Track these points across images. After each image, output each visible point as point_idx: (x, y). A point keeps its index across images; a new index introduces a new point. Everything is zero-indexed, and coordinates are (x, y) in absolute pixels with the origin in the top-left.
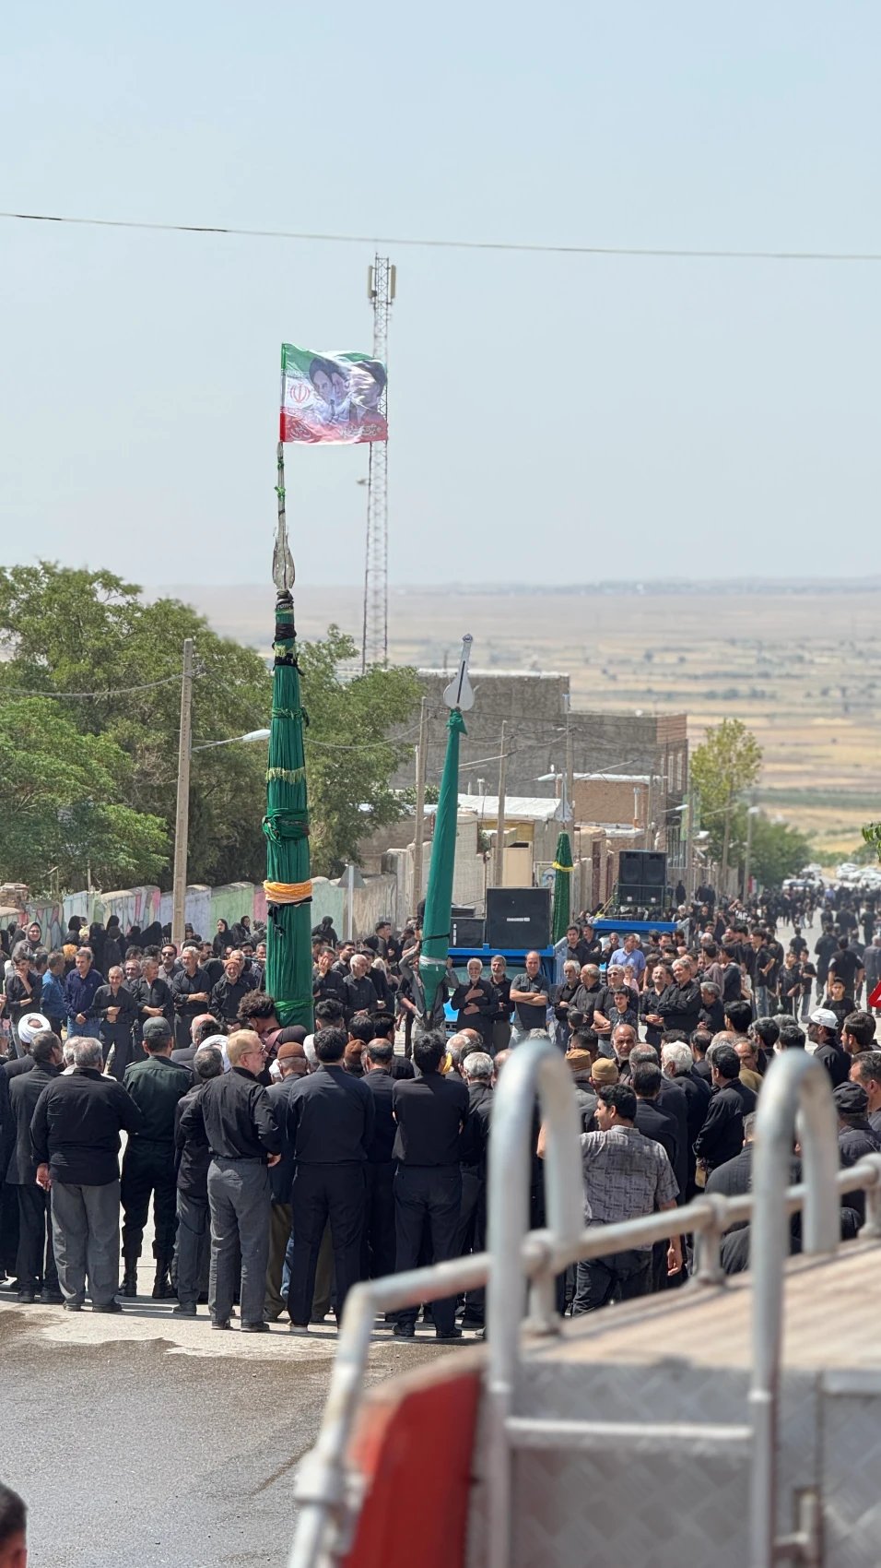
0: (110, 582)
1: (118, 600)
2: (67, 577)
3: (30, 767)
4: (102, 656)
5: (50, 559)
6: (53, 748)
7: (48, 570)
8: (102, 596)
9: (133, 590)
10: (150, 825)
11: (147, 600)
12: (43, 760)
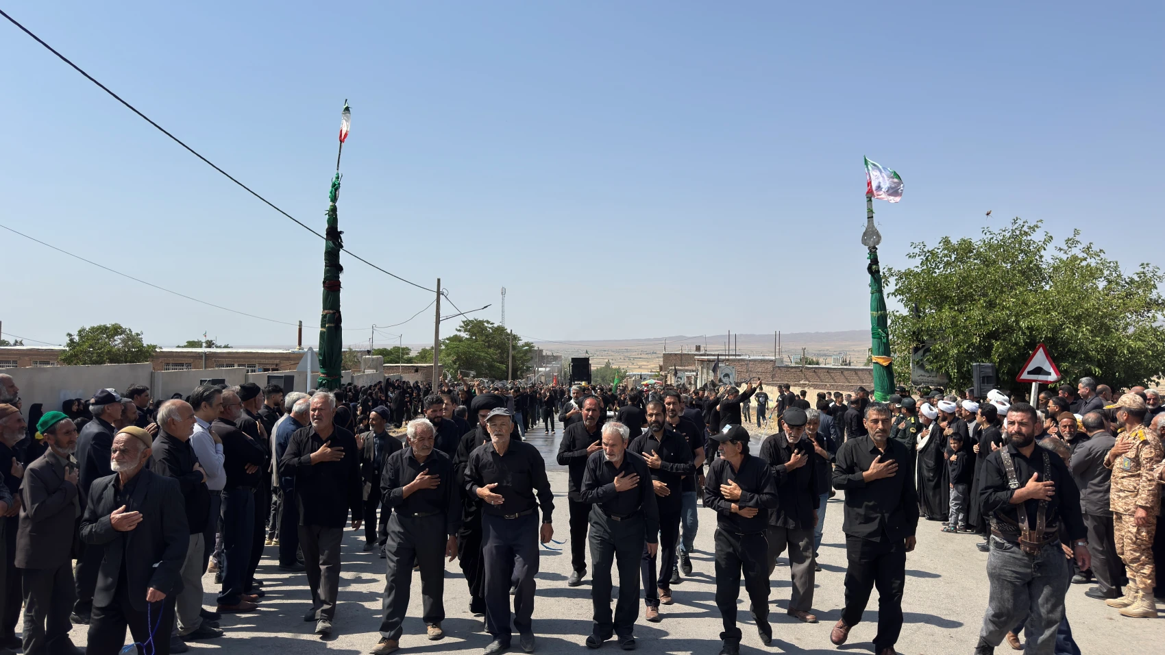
0: (488, 322)
1: (490, 326)
2: (480, 321)
3: (479, 355)
4: (487, 336)
5: (476, 318)
6: (483, 352)
7: (475, 320)
8: (486, 324)
9: (492, 324)
10: (503, 367)
11: (495, 325)
12: (483, 354)
